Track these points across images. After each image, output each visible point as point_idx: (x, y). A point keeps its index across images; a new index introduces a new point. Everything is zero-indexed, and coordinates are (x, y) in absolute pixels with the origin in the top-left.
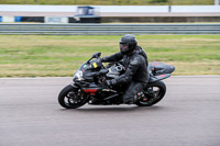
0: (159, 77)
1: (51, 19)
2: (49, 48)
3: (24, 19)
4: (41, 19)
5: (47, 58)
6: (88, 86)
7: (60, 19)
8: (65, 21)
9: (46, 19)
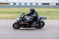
0: (42, 20)
1: (51, 4)
2: (51, 12)
3: (44, 4)
4: (48, 4)
5: (50, 14)
6: (20, 22)
7: (54, 4)
8: (55, 4)
9: (50, 4)
